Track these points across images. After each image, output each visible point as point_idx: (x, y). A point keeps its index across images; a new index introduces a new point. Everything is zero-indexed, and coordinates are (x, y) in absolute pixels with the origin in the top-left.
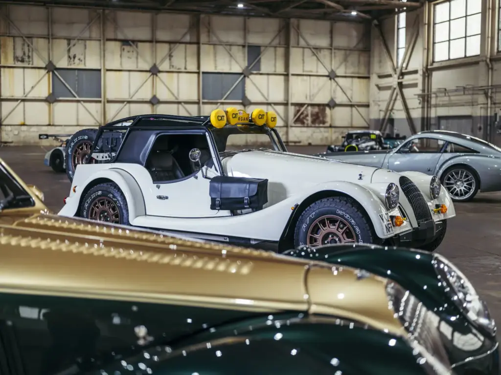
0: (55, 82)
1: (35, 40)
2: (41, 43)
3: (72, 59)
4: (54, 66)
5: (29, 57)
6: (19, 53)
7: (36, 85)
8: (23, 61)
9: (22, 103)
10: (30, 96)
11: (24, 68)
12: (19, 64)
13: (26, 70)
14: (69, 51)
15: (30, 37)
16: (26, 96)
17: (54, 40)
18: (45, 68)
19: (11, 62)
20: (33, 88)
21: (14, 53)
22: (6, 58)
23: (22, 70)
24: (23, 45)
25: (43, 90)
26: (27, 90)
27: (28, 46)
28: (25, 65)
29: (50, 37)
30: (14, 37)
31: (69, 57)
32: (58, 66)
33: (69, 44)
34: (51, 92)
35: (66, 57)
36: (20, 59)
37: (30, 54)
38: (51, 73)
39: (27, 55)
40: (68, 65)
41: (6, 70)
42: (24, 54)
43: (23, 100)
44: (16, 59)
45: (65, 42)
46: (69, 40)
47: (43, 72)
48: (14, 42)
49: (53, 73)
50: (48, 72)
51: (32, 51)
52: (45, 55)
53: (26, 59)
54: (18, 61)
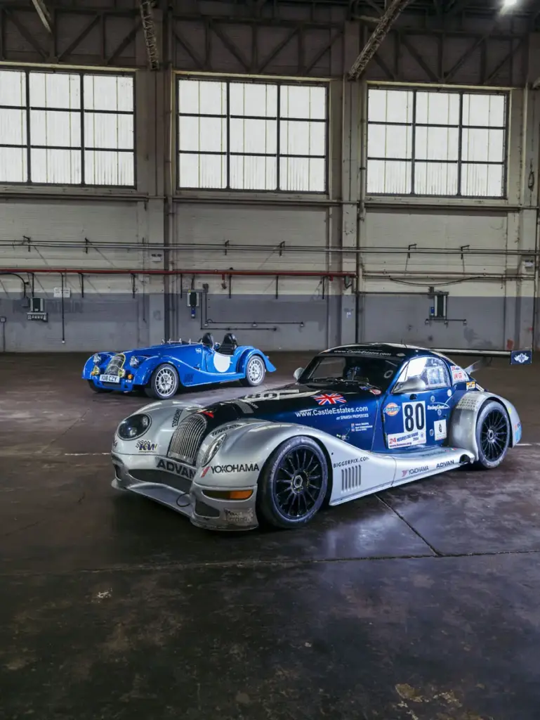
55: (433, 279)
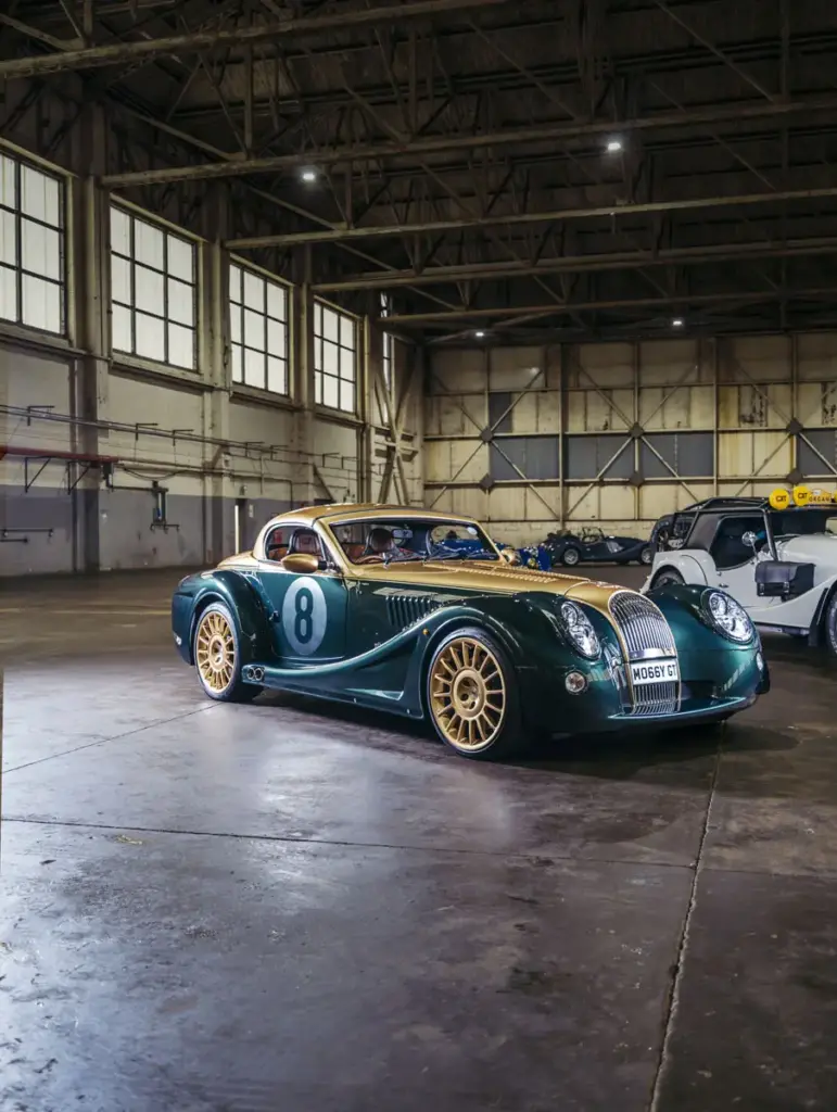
0: (801, 451)
1: (770, 388)
2: (781, 392)
3: (830, 414)
4: (800, 425)
5: (761, 414)
6: (747, 410)
7: (771, 457)
8: (752, 421)
9: (750, 486)
10: (762, 474)
11: (753, 431)
12: (746, 426)
13: (756, 435)
14: (824, 400)
15: (763, 384)
16: (756, 475)
17: (803, 386)
18: (786, 430)
19: (733, 424)
20: (766, 461)
21: (739, 411)
22: (727, 418)
23: (750, 435)
24: (753, 397)
25: (783, 464)
26: (757, 466)
27: (761, 398)
28: (756, 427)
29: (794, 381)
30: (739, 386)
31: (825, 411)
32: (805, 426)
33: (824, 390)
34: (795, 466)
35: (820, 411)
36: (748, 419)
37: (763, 410)
38: (795, 438)
39: (758, 409)
40: (823, 423)
41: (727, 436)
42: (754, 410)
43: (751, 481)
44: (742, 418)
45: (819, 387)
46: (825, 384)
47: (782, 436)
48: (739, 393)
49: (799, 437)
50: (791, 436)
51: (767, 405)
52: (786, 410)
53: (757, 418)
54: (745, 421)
55: (156, 470)
